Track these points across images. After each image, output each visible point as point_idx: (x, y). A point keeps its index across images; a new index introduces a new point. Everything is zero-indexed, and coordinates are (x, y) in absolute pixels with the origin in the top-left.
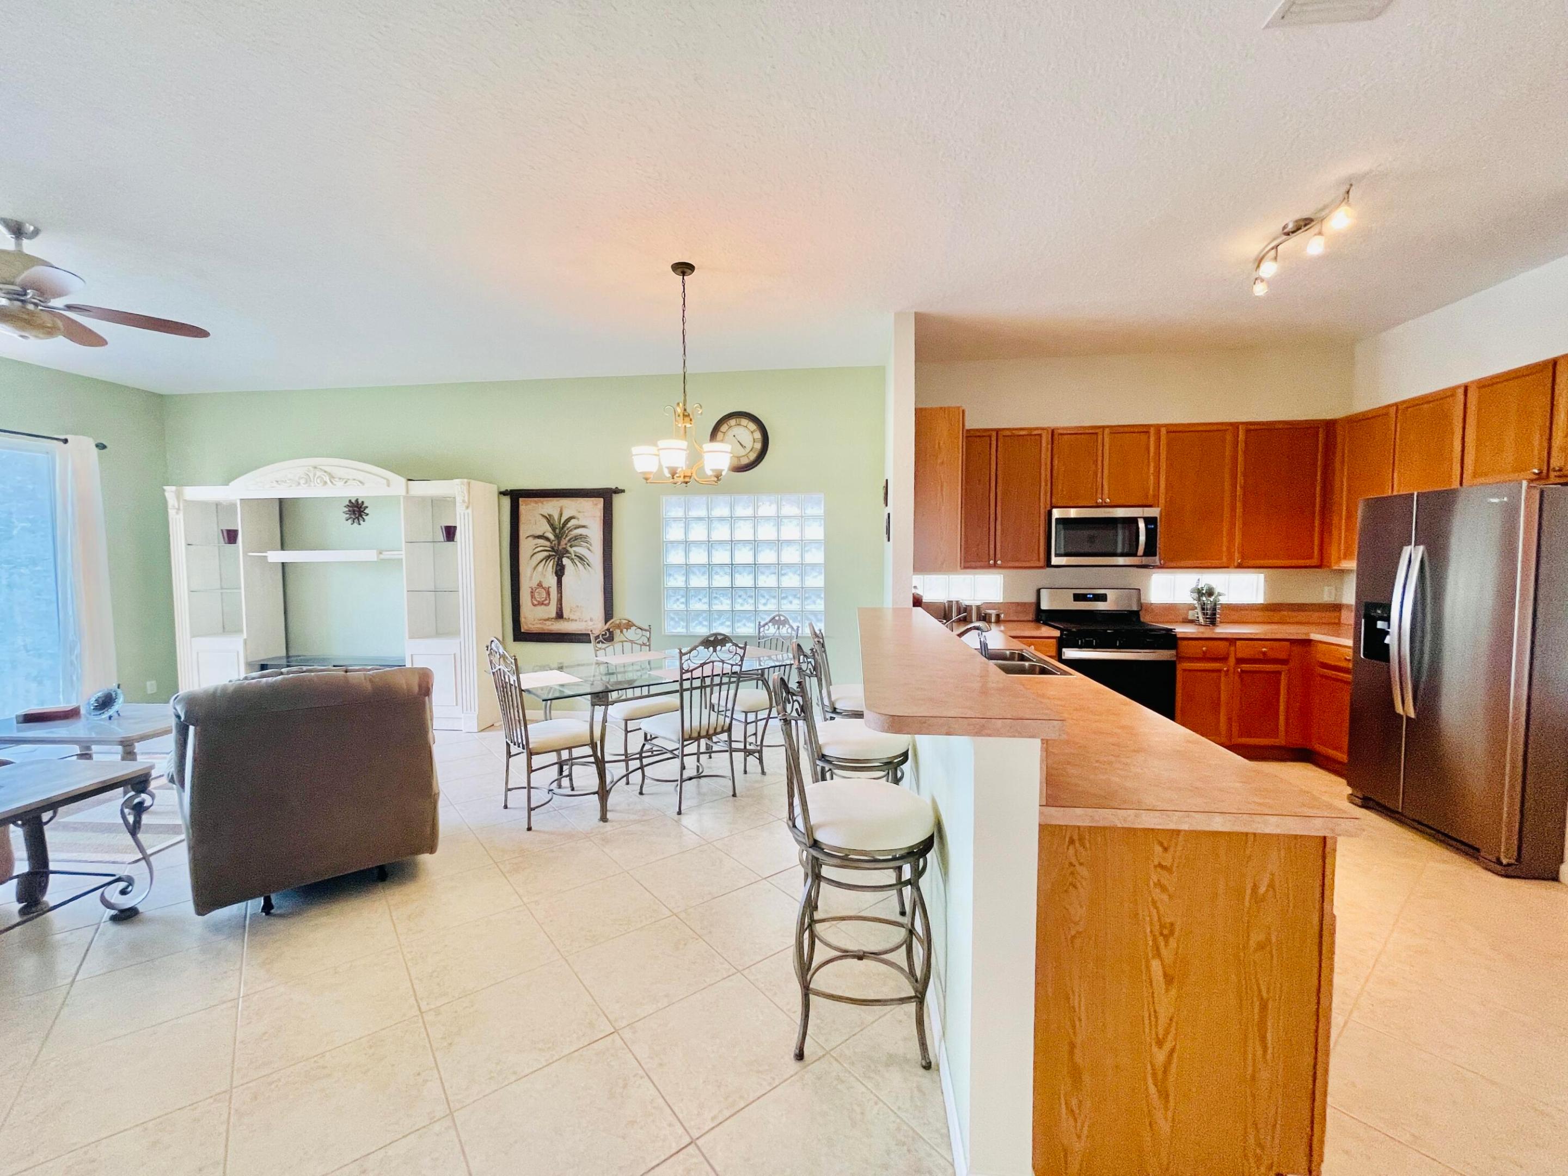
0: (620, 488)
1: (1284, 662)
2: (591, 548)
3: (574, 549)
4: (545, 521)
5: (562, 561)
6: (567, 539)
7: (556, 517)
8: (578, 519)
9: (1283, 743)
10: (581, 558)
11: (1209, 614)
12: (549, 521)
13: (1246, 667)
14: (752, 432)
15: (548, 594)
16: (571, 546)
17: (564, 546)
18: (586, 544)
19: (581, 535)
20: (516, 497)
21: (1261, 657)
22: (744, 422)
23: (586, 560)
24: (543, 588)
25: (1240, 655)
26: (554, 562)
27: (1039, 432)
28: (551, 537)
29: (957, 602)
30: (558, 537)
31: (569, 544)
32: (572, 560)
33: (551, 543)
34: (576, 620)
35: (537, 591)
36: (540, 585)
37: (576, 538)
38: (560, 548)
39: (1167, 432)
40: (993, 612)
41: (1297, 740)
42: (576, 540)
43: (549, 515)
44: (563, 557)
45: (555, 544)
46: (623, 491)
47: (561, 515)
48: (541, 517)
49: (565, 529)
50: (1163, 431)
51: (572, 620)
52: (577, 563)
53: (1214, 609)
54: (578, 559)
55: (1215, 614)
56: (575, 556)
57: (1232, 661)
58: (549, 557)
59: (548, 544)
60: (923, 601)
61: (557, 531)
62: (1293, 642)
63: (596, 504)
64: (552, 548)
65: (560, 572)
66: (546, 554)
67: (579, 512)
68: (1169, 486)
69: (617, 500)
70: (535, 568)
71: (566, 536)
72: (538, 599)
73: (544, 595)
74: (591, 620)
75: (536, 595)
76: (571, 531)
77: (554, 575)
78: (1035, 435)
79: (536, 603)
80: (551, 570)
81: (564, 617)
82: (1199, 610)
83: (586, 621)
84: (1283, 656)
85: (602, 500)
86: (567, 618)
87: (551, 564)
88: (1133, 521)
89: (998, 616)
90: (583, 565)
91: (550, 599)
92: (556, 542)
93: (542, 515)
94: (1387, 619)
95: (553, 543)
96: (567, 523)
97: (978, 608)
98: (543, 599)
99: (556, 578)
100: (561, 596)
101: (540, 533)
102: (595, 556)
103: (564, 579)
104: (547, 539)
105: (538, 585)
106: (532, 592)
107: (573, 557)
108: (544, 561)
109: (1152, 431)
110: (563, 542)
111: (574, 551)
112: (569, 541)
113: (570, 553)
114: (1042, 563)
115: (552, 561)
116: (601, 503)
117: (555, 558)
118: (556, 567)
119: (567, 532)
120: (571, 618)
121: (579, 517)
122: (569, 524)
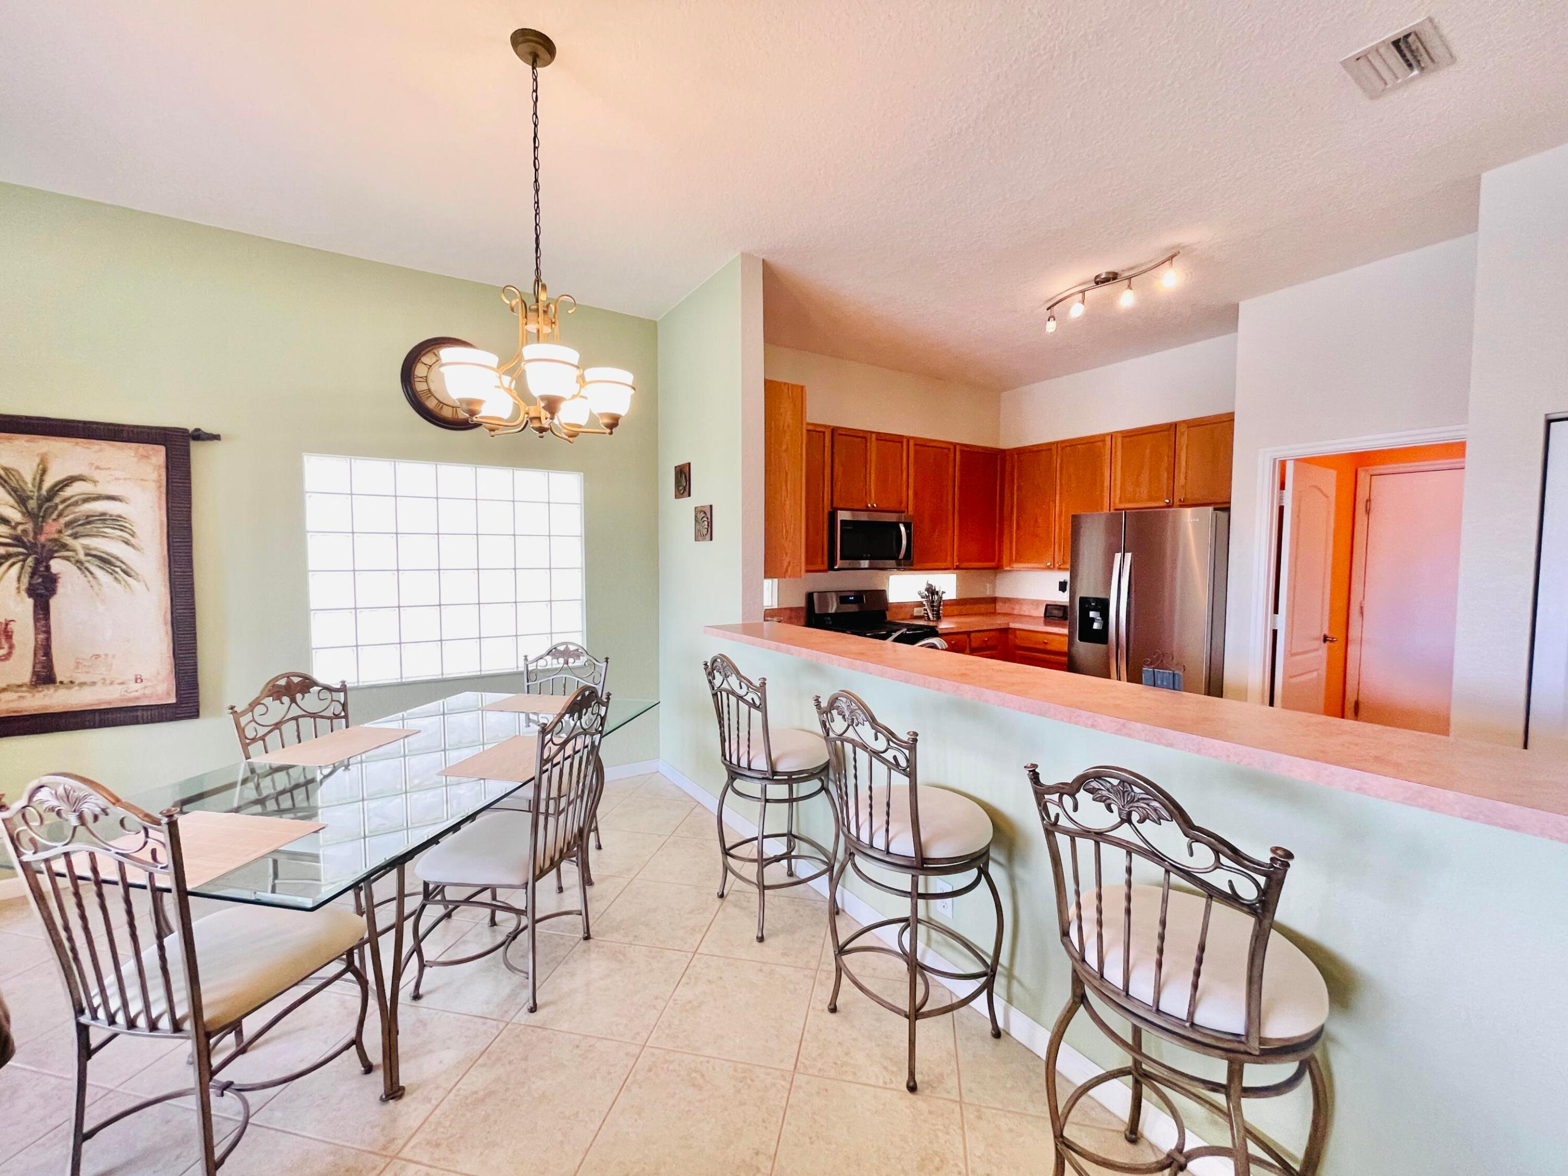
0: (207, 428)
2: (132, 540)
3: (83, 541)
5: (48, 568)
6: (63, 521)
7: (27, 475)
8: (95, 482)
10: (106, 561)
11: (936, 611)
15: (7, 635)
18: (118, 533)
19: (104, 515)
23: (117, 563)
25: (972, 645)
26: (22, 567)
27: (823, 429)
28: (18, 517)
31: (69, 532)
32: (79, 563)
33: (14, 528)
34: (94, 683)
37: (89, 520)
38: (42, 538)
39: (916, 445)
42: (89, 523)
44: (51, 558)
46: (216, 437)
47: (42, 471)
49: (57, 500)
50: (912, 443)
51: (82, 684)
52: (93, 569)
53: (944, 604)
54: (97, 562)
56: (87, 555)
61: (32, 504)
63: (146, 457)
64: (16, 538)
65: (42, 587)
67: (97, 468)
71: (60, 515)
74: (138, 679)
76: (76, 504)
80: (15, 584)
81: (58, 680)
85: (162, 449)
86: (66, 680)
87: (13, 573)
91: (12, 648)
92: (29, 526)
95: (21, 528)
96: (61, 489)
99: (30, 602)
100: (48, 639)
102: (145, 554)
103: (55, 603)
104: (3, 520)
107: (82, 556)
109: (905, 441)
110: (51, 529)
111: (85, 547)
112: (67, 525)
113: (74, 551)
114: (826, 566)
115: (16, 568)
116: (158, 454)
117: (24, 561)
118: (32, 576)
119: (61, 507)
120: (77, 682)
121: (97, 478)
122: (68, 492)
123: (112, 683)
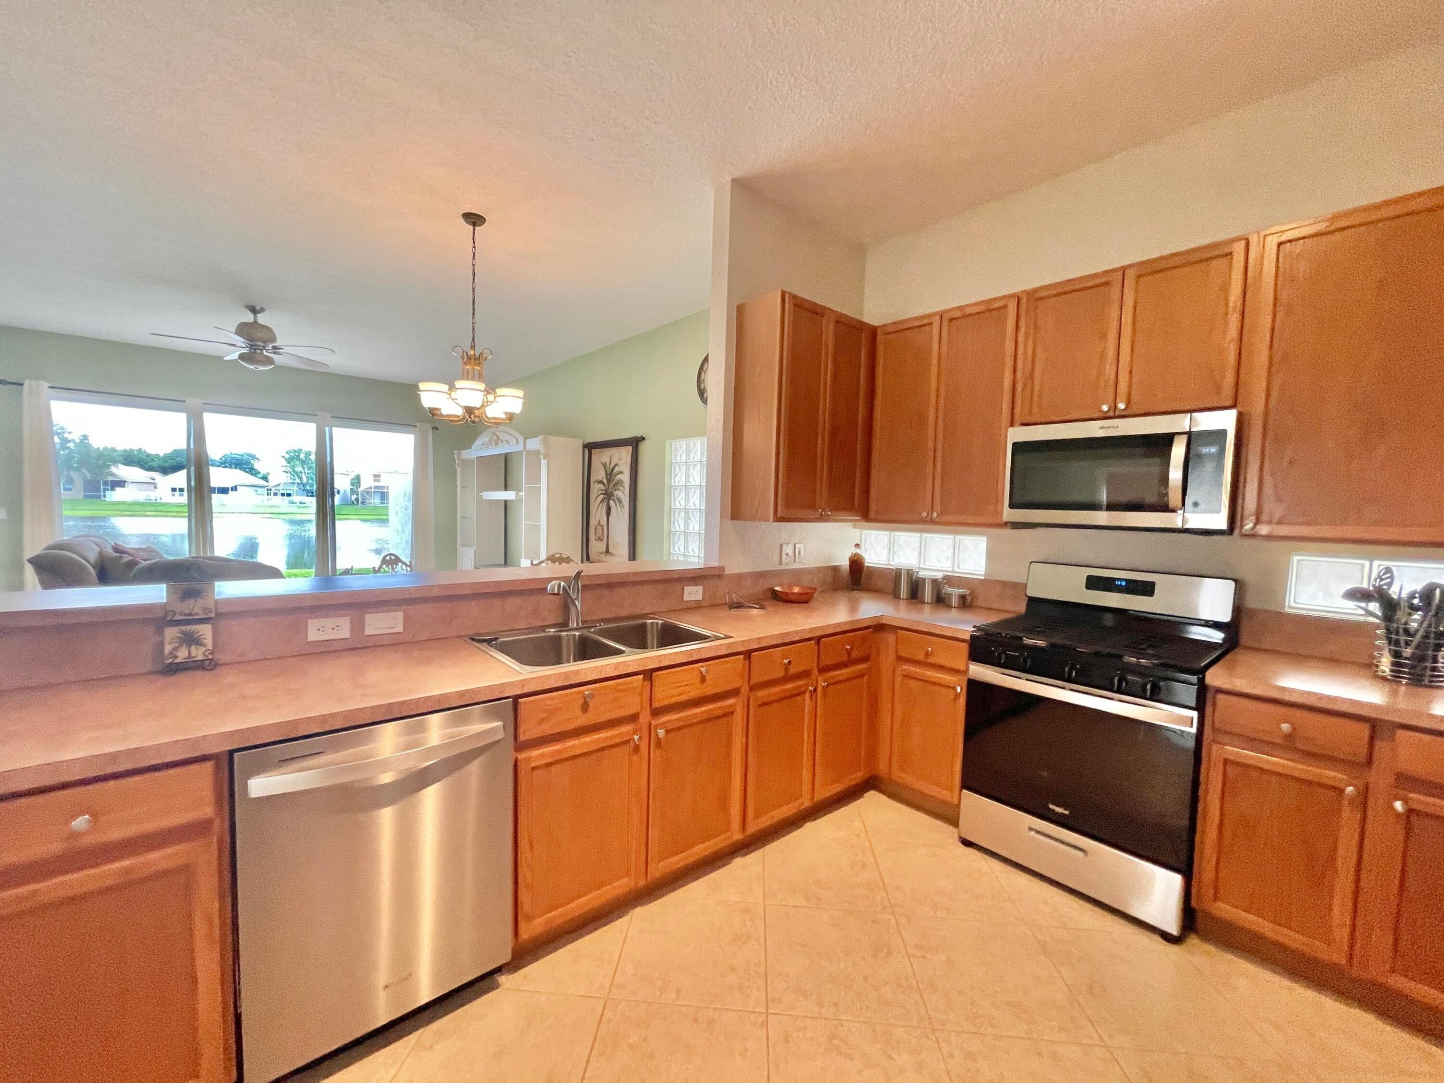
0: (642, 436)
2: (624, 492)
3: (617, 492)
4: (603, 468)
5: (610, 503)
6: (613, 483)
7: (608, 465)
8: (619, 465)
11: (1406, 656)
12: (605, 468)
13: (1425, 801)
15: (602, 529)
16: (615, 490)
17: (611, 490)
18: (622, 488)
19: (620, 480)
20: (590, 447)
23: (621, 502)
24: (601, 526)
26: (606, 503)
28: (605, 481)
29: (910, 573)
30: (609, 482)
31: (614, 488)
32: (615, 502)
35: (598, 528)
36: (599, 523)
39: (1280, 244)
40: (955, 592)
42: (617, 484)
43: (605, 463)
44: (610, 499)
45: (607, 488)
46: (644, 439)
47: (610, 463)
48: (601, 465)
51: (614, 555)
52: (617, 504)
54: (618, 501)
57: (1379, 777)
58: (604, 499)
59: (604, 488)
61: (609, 477)
64: (605, 491)
66: (602, 496)
67: (619, 459)
70: (597, 509)
71: (613, 481)
72: (598, 532)
73: (601, 532)
74: (623, 556)
76: (616, 476)
77: (606, 515)
78: (996, 309)
79: (597, 538)
80: (605, 510)
81: (610, 552)
83: (620, 557)
85: (631, 447)
87: (605, 506)
90: (620, 506)
91: (603, 535)
92: (608, 486)
93: (601, 463)
96: (614, 470)
97: (935, 581)
98: (600, 535)
99: (606, 517)
100: (609, 536)
101: (600, 479)
102: (626, 500)
103: (611, 519)
104: (604, 484)
106: (596, 529)
107: (616, 499)
108: (602, 502)
110: (611, 487)
111: (617, 495)
112: (614, 485)
113: (615, 497)
116: (630, 450)
117: (606, 500)
118: (607, 507)
119: (613, 477)
120: (613, 553)
123: (618, 556)
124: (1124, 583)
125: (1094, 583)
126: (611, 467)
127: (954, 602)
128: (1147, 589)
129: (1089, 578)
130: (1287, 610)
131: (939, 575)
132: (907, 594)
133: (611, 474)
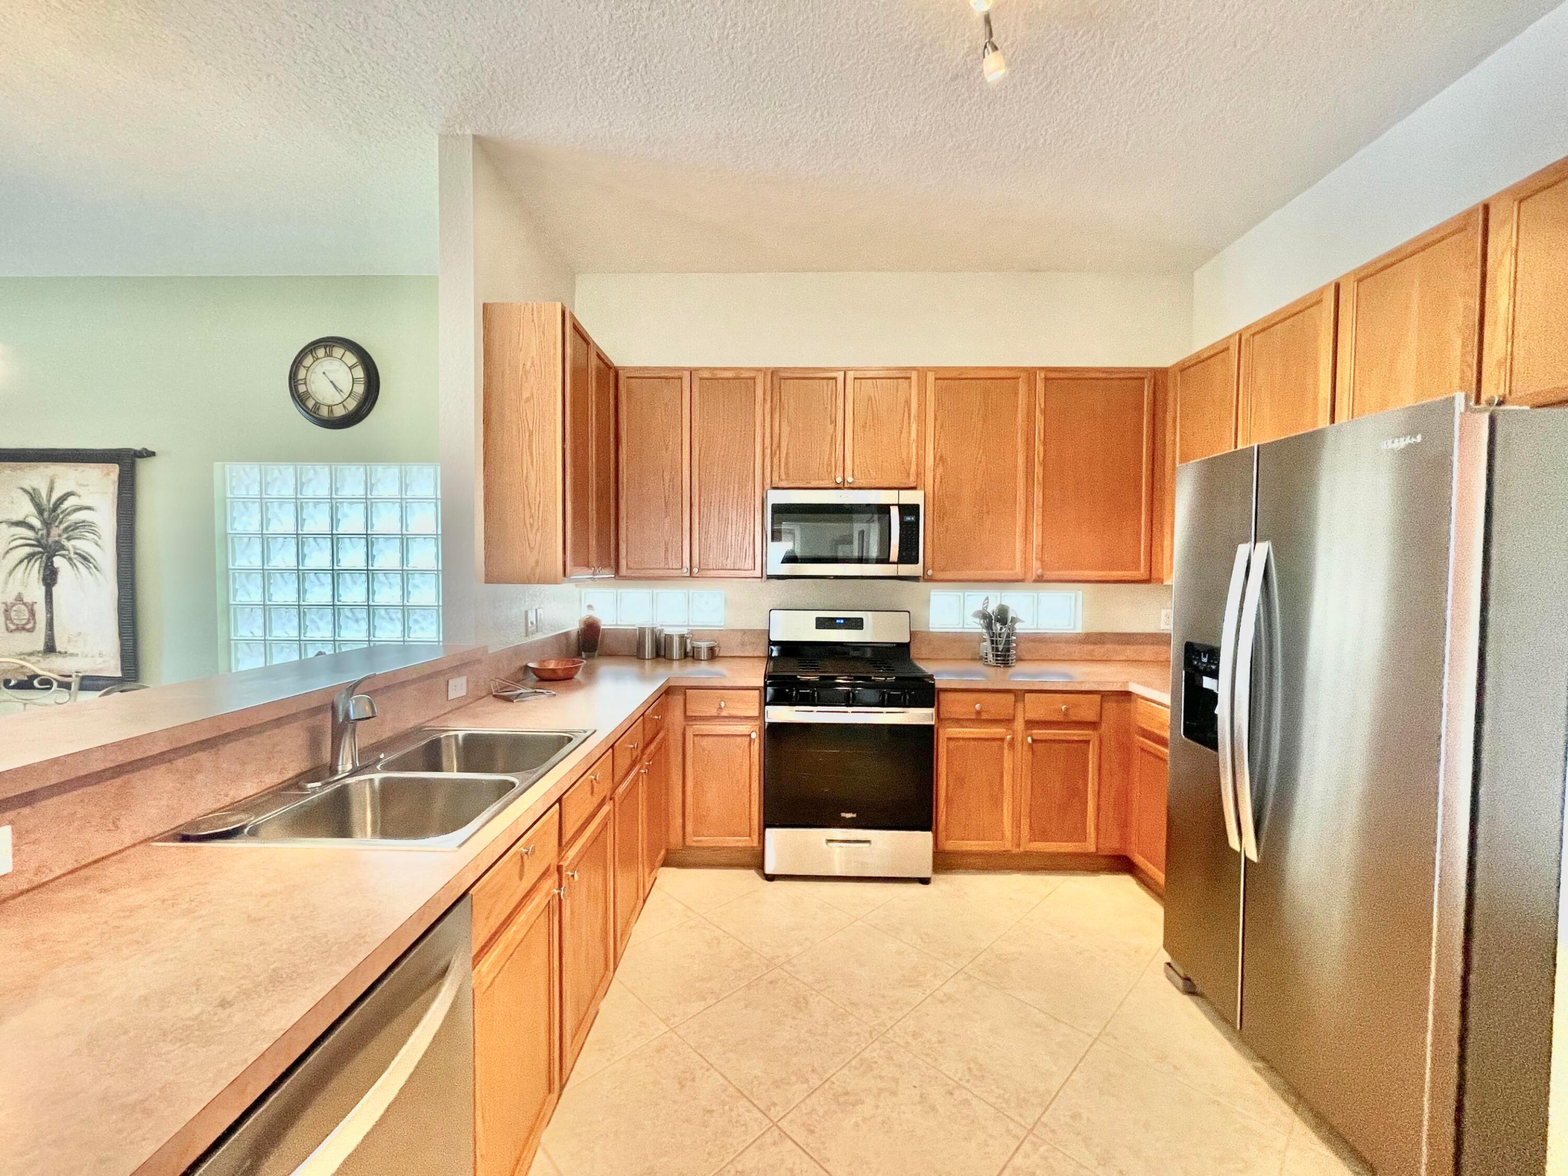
0: (150, 449)
1: (1094, 725)
2: (100, 542)
3: (73, 542)
4: (26, 498)
5: (52, 562)
6: (62, 527)
7: (44, 494)
8: (79, 496)
9: (1092, 849)
10: (85, 559)
11: (1000, 649)
12: (32, 499)
13: (1039, 733)
14: (350, 368)
15: (32, 613)
16: (69, 539)
17: (57, 538)
18: (92, 536)
19: (84, 522)
21: (1059, 718)
22: (338, 351)
23: (92, 560)
24: (25, 604)
25: (1031, 715)
26: (41, 563)
27: (752, 374)
28: (37, 523)
29: (653, 630)
30: (47, 524)
31: (66, 536)
32: (70, 559)
33: (37, 533)
34: (77, 655)
35: (14, 608)
36: (19, 599)
37: (76, 526)
38: (51, 540)
39: (936, 379)
40: (704, 645)
41: (1112, 845)
42: (77, 528)
43: (34, 490)
44: (55, 555)
45: (42, 535)
46: (153, 454)
47: (51, 490)
48: (20, 491)
49: (59, 511)
50: (931, 377)
51: (72, 655)
52: (78, 565)
53: (1008, 642)
54: (80, 559)
55: (1008, 650)
56: (75, 553)
57: (1019, 725)
58: (30, 557)
59: (30, 534)
60: (602, 627)
61: (46, 514)
62: (1105, 695)
63: (108, 474)
64: (38, 540)
65: (50, 578)
66: (28, 550)
67: (81, 485)
68: (940, 459)
69: (145, 469)
70: (11, 573)
71: (61, 523)
72: (16, 622)
73: (26, 615)
74: (101, 655)
75: (13, 614)
76: (69, 514)
77: (41, 583)
78: (747, 378)
79: (12, 627)
80: (37, 575)
81: (57, 650)
82: (987, 644)
83: (93, 657)
84: (1091, 716)
85: (117, 466)
86: (63, 650)
87: (36, 569)
88: (884, 510)
89: (711, 650)
90: (88, 568)
91: (35, 623)
92: (44, 532)
93: (22, 489)
94: (1214, 675)
95: (40, 533)
96: (62, 503)
97: (682, 638)
98: (24, 622)
99: (44, 589)
100: (52, 618)
101: (20, 518)
102: (106, 556)
103: (55, 590)
104: (31, 527)
105: (16, 600)
106: (6, 611)
107: (72, 555)
108: (26, 561)
109: (914, 375)
110: (55, 532)
111: (74, 547)
112: (66, 530)
113: (68, 550)
114: (758, 572)
115: (38, 562)
116: (114, 470)
117: (41, 558)
118: (45, 570)
119: (61, 517)
120: (69, 652)
121: (81, 494)
122: (66, 504)
123: (86, 656)
124: (842, 621)
125: (822, 623)
126: (53, 499)
127: (704, 655)
128: (857, 624)
129: (818, 619)
130: (931, 630)
131: (684, 631)
132: (652, 654)
133: (55, 508)
